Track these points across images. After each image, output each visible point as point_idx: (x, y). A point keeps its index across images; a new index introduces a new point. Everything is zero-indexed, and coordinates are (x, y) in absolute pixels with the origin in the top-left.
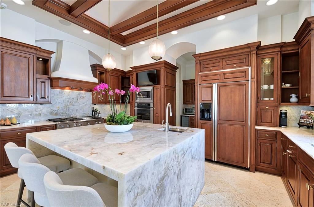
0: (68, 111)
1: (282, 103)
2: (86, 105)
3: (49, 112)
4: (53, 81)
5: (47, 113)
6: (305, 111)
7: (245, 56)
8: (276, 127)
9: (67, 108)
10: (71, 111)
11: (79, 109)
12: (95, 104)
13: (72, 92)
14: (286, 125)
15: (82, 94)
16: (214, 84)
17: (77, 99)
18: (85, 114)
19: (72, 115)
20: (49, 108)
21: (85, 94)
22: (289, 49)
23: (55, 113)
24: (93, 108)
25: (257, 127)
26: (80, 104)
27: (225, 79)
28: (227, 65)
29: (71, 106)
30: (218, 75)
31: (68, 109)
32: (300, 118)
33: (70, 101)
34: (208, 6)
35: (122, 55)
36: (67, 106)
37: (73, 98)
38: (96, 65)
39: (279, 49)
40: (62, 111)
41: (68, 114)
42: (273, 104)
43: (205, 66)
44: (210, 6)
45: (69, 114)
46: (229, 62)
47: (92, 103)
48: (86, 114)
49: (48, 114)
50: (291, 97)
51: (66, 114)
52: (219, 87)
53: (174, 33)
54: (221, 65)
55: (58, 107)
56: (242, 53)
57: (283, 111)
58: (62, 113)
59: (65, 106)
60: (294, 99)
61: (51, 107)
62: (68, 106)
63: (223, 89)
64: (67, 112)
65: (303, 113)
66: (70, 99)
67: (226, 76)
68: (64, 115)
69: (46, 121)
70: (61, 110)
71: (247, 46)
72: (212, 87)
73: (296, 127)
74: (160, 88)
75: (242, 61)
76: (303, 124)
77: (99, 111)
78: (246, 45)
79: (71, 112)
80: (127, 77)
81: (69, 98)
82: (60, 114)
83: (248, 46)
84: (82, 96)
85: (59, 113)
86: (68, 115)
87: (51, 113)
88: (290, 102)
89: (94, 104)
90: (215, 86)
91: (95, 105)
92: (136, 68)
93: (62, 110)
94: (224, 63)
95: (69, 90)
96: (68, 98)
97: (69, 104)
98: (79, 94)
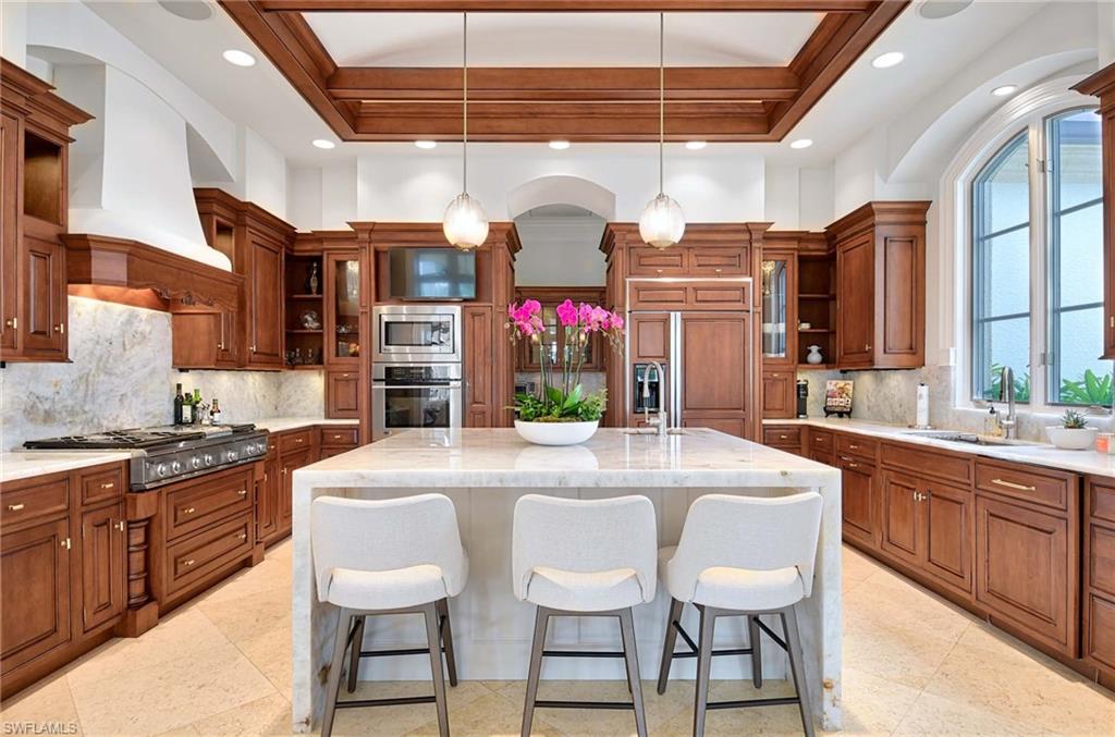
0: (93, 402)
1: (801, 366)
2: (153, 372)
3: (23, 407)
4: (93, 253)
5: (12, 413)
6: (834, 382)
7: (738, 251)
8: (791, 418)
9: (87, 386)
10: (101, 400)
11: (129, 394)
12: (187, 370)
13: (106, 308)
14: (805, 414)
15: (141, 320)
16: (672, 314)
17: (124, 345)
18: (147, 414)
19: (105, 423)
20: (22, 384)
21: (150, 319)
22: (811, 246)
23: (46, 412)
24: (179, 386)
25: (765, 422)
26: (132, 368)
27: (697, 301)
28: (699, 266)
29: (102, 377)
30: (681, 289)
31: (90, 392)
32: (827, 397)
33: (97, 353)
34: (681, 111)
35: (287, 161)
36: (88, 374)
37: (109, 337)
38: (215, 194)
39: (794, 245)
40: (70, 402)
41: (90, 415)
42: (785, 368)
43: (644, 261)
44: (684, 113)
45: (94, 415)
46: (703, 260)
47: (175, 364)
48: (154, 417)
49: (19, 416)
50: (810, 351)
51: (84, 417)
52: (685, 321)
53: (560, 145)
54: (685, 263)
55: (54, 380)
56: (733, 241)
57: (802, 383)
58: (72, 413)
59: (80, 378)
60: (815, 356)
61: (29, 381)
62: (91, 378)
63: (692, 327)
64: (86, 409)
65: (831, 386)
66: (98, 343)
67: (701, 295)
68: (77, 420)
69: (12, 451)
70: (66, 394)
71: (744, 227)
72: (666, 322)
73: (820, 416)
74: (488, 314)
75: (733, 261)
76: (831, 409)
77: (215, 402)
78: (742, 224)
79: (100, 405)
80: (296, 254)
81: (96, 338)
82: (64, 414)
83: (747, 228)
84: (140, 330)
85: (60, 413)
86: (92, 421)
87: (30, 412)
88: (807, 362)
89: (181, 370)
90: (676, 320)
91: (184, 374)
92: (376, 228)
93: (72, 393)
94: (693, 260)
95: (93, 298)
96: (92, 340)
97: (93, 366)
98: (129, 322)
